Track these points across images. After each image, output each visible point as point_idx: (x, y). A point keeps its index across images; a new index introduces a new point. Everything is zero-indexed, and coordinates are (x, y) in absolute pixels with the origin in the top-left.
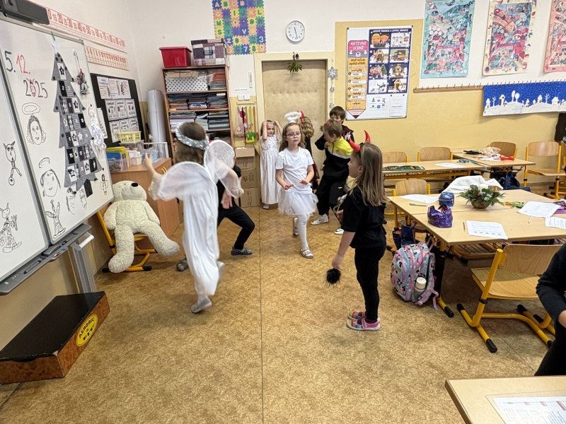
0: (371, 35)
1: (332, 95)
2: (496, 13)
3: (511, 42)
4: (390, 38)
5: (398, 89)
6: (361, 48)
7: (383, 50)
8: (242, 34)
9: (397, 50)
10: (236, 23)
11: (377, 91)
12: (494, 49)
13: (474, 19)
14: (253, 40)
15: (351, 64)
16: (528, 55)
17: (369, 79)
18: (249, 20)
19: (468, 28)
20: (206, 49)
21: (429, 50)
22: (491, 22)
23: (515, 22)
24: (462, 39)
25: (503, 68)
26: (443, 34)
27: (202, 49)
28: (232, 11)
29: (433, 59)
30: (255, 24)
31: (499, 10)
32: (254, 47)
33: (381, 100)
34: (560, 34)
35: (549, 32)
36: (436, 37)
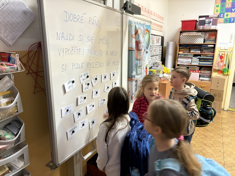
8: (231, 12)
10: (228, 5)
20: (207, 20)
27: (205, 20)
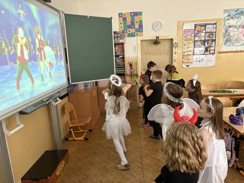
0: (195, 27)
1: (175, 55)
4: (205, 28)
5: (210, 52)
6: (191, 33)
7: (201, 34)
9: (209, 33)
10: (129, 23)
11: (199, 54)
15: (185, 41)
17: (194, 48)
18: (135, 21)
20: (116, 35)
21: (226, 33)
26: (233, 25)
28: (127, 18)
29: (229, 37)
30: (138, 23)
32: (137, 34)
33: (201, 58)
36: (230, 27)
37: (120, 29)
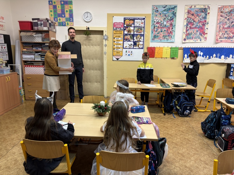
0: (124, 20)
1: (105, 48)
2: (189, 12)
3: (198, 27)
4: (134, 22)
5: (138, 47)
6: (120, 26)
7: (131, 28)
8: (62, 17)
9: (138, 28)
10: (59, 12)
11: (128, 47)
12: (188, 30)
13: (177, 15)
14: (67, 20)
15: (114, 33)
16: (207, 34)
17: (124, 41)
18: (65, 10)
19: (174, 19)
20: (39, 22)
21: (154, 29)
22: (186, 16)
23: (199, 17)
24: (171, 24)
25: (194, 39)
26: (161, 21)
27: (37, 22)
28: (57, 6)
29: (157, 33)
30: (68, 12)
31: (190, 11)
32: (68, 23)
33: (130, 52)
34: (223, 24)
35: (217, 23)
36: (158, 23)
37: (51, 17)
